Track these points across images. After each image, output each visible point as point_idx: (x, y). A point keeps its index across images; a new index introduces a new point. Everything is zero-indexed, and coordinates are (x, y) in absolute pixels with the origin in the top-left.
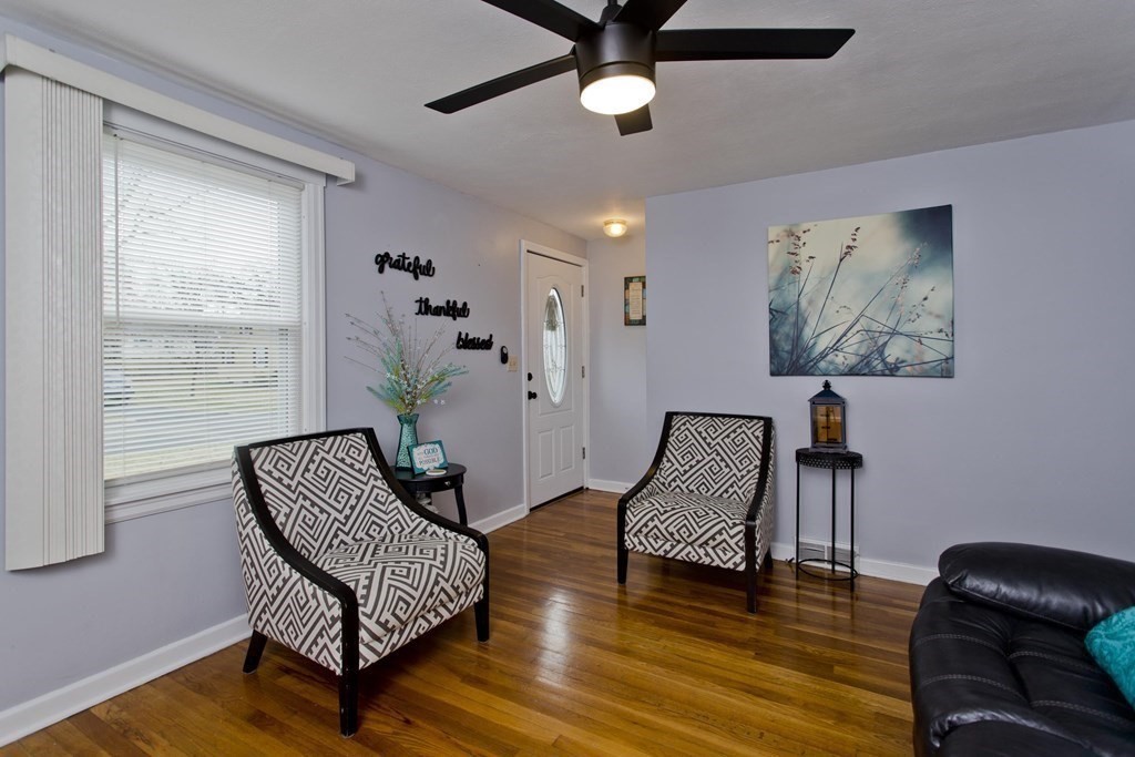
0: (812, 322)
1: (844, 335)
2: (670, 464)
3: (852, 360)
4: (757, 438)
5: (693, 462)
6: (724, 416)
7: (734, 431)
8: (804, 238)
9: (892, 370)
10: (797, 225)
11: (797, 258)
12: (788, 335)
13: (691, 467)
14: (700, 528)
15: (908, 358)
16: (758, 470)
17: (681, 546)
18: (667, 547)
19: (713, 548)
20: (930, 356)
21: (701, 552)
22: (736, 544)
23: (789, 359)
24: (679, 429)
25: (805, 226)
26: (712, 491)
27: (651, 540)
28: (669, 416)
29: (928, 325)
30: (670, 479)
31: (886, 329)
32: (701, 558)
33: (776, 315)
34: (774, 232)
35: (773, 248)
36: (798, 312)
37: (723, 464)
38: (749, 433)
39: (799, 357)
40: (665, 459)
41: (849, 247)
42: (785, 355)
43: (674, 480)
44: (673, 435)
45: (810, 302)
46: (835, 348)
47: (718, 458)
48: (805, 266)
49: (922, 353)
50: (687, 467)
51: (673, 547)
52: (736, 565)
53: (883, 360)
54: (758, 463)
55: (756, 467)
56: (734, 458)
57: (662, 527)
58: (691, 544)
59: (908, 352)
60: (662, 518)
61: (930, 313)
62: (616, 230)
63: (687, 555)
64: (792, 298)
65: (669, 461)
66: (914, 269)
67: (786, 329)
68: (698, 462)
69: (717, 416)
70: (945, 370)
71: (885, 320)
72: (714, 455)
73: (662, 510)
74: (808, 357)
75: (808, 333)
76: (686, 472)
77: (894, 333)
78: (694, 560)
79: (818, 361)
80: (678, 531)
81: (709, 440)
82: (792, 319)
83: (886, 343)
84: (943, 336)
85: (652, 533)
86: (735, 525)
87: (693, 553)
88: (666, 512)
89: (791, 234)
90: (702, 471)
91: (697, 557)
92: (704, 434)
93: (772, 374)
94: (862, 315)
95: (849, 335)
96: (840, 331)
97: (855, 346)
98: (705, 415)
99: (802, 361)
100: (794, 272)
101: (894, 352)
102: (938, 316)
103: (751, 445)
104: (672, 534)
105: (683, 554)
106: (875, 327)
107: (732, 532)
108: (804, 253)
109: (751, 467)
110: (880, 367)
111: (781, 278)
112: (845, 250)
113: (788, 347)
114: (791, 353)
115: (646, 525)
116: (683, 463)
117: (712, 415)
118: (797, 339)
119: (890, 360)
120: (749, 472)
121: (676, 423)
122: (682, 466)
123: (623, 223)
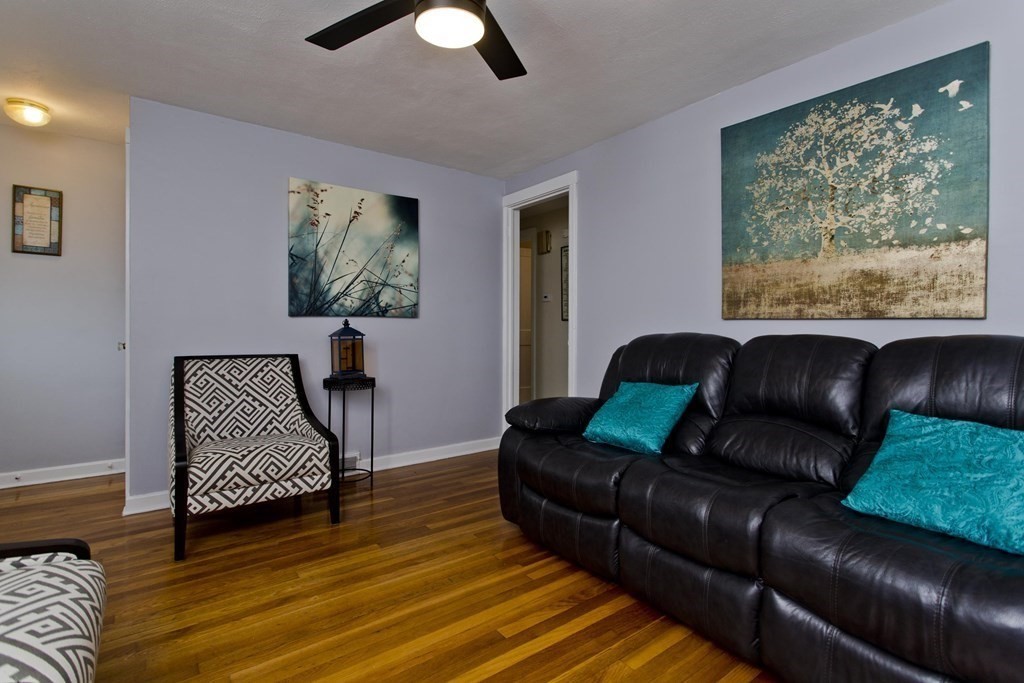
0: (328, 269)
1: (352, 283)
2: (195, 414)
3: (357, 304)
4: (286, 374)
5: (222, 407)
6: (244, 357)
7: (261, 370)
8: (322, 196)
9: (383, 312)
10: (316, 183)
11: (316, 212)
12: (306, 280)
13: (221, 412)
14: (289, 460)
15: (393, 303)
16: (296, 403)
17: (265, 486)
18: (249, 492)
19: (301, 477)
20: (406, 303)
21: (288, 485)
22: (325, 465)
23: (308, 300)
24: (195, 374)
25: (323, 186)
26: (248, 432)
27: (228, 493)
28: (180, 362)
29: (404, 280)
30: (198, 430)
31: (380, 281)
32: (287, 491)
33: (297, 260)
34: (295, 183)
35: (294, 198)
36: (316, 259)
37: (256, 404)
38: (277, 370)
39: (316, 300)
40: (187, 410)
41: (356, 212)
42: (304, 298)
43: (203, 430)
44: (188, 381)
45: (326, 253)
46: (345, 293)
47: (250, 399)
48: (321, 219)
49: (401, 300)
50: (216, 414)
51: (255, 491)
52: (323, 485)
53: (378, 304)
54: (295, 396)
55: (293, 400)
56: (267, 396)
57: (245, 474)
58: (277, 481)
59: (393, 299)
60: (243, 464)
61: (406, 272)
62: (32, 116)
63: (272, 494)
64: (311, 247)
65: (192, 410)
66: (398, 238)
67: (305, 274)
68: (227, 406)
69: (236, 357)
70: (413, 312)
71: (379, 274)
72: (244, 396)
73: (239, 456)
74: (324, 299)
75: (324, 279)
76: (215, 419)
77: (385, 284)
78: (279, 496)
79: (332, 304)
80: (265, 472)
81: (235, 382)
82: (310, 266)
83: (379, 292)
84: (412, 288)
85: (231, 484)
86: (321, 449)
87: (280, 489)
88: (244, 457)
89: (310, 189)
90: (234, 414)
91: (284, 492)
92: (228, 377)
93: (292, 314)
94: (364, 268)
95: (355, 283)
96: (349, 279)
97: (360, 293)
98: (222, 358)
99: (318, 303)
100: (313, 224)
101: (385, 298)
102: (410, 275)
103: (282, 381)
104: (257, 477)
105: (268, 494)
106: (373, 278)
107: (320, 456)
108: (322, 209)
109: (289, 401)
110: (376, 310)
111: (301, 227)
112: (353, 214)
113: (306, 290)
114: (309, 296)
115: (223, 477)
116: (210, 410)
117: (230, 357)
118: (315, 283)
119: (382, 304)
120: (287, 406)
121: (190, 368)
122: (210, 413)
123: (46, 109)
